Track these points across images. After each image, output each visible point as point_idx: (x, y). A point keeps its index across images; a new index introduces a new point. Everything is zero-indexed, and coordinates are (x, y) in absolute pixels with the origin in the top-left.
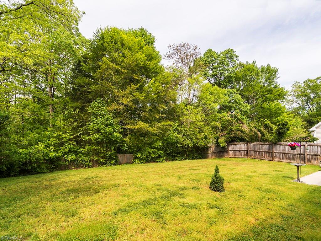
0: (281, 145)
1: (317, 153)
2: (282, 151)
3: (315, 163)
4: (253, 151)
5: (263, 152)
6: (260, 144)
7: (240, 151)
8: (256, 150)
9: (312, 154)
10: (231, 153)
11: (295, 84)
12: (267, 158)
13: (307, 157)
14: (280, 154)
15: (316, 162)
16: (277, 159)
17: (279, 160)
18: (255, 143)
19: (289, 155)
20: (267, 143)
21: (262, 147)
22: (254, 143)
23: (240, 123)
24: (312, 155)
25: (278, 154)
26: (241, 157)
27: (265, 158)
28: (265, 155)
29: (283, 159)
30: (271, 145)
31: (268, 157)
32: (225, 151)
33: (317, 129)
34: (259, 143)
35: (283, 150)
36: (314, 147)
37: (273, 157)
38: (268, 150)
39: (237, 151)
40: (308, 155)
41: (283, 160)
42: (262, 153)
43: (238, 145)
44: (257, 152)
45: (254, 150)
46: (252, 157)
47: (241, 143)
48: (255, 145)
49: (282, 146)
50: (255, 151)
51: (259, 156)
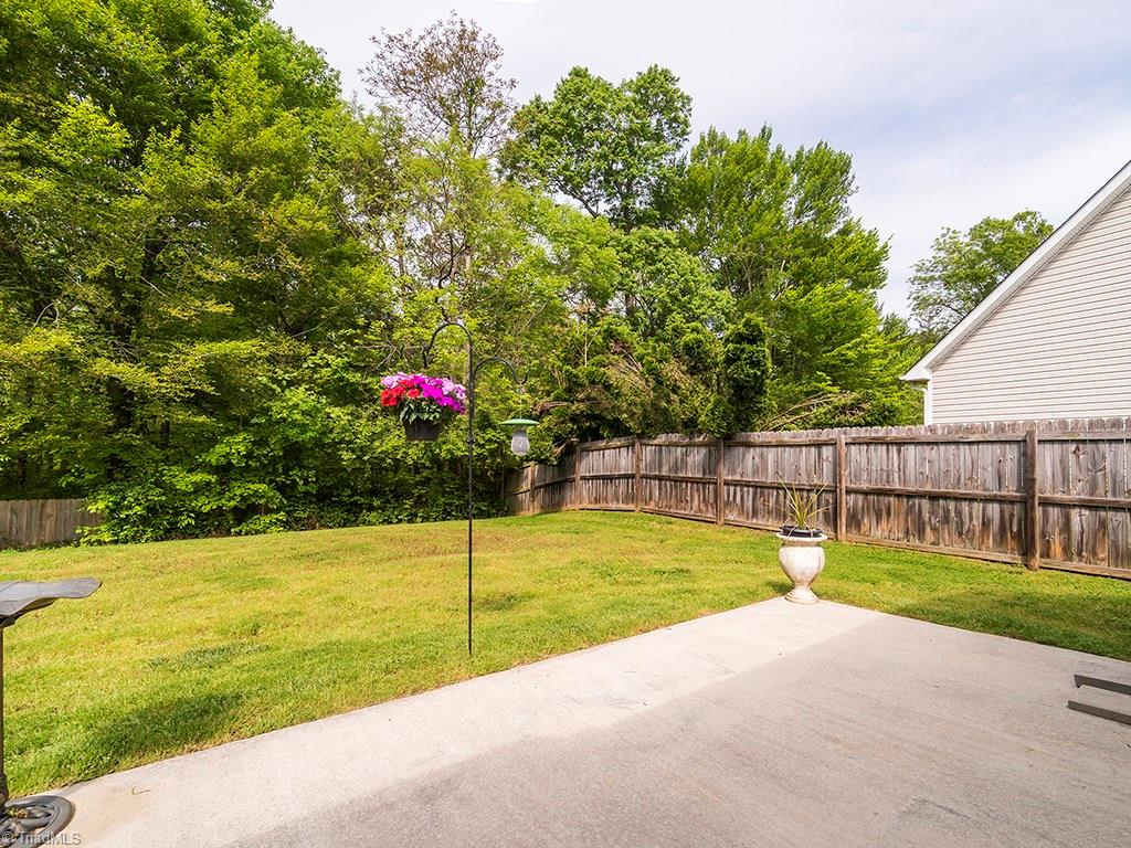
0: (748, 445)
1: (888, 482)
2: (754, 475)
3: (879, 533)
4: (655, 477)
5: (687, 482)
6: (676, 445)
7: (611, 478)
8: (664, 473)
9: (864, 486)
10: (585, 489)
11: (943, 236)
12: (701, 511)
13: (848, 501)
14: (746, 489)
15: (883, 531)
16: (732, 516)
17: (742, 519)
18: (662, 439)
19: (778, 494)
20: (701, 439)
21: (682, 459)
22: (656, 442)
23: (619, 350)
24: (866, 493)
25: (738, 488)
26: (614, 506)
27: (693, 513)
28: (692, 497)
29: (755, 513)
30: (712, 448)
31: (703, 507)
32: (567, 481)
33: (936, 374)
34: (675, 437)
35: (756, 471)
36: (876, 450)
37: (721, 504)
38: (704, 473)
39: (604, 478)
40: (849, 492)
41: (754, 521)
42: (684, 485)
43: (607, 452)
44: (668, 483)
45: (657, 473)
46: (652, 506)
47: (616, 442)
48: (660, 451)
49: (752, 449)
50: (660, 478)
51: (673, 501)
